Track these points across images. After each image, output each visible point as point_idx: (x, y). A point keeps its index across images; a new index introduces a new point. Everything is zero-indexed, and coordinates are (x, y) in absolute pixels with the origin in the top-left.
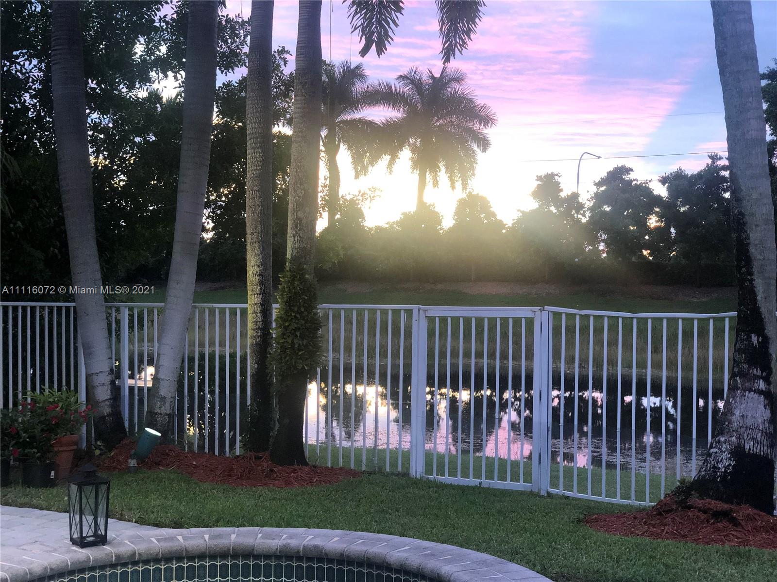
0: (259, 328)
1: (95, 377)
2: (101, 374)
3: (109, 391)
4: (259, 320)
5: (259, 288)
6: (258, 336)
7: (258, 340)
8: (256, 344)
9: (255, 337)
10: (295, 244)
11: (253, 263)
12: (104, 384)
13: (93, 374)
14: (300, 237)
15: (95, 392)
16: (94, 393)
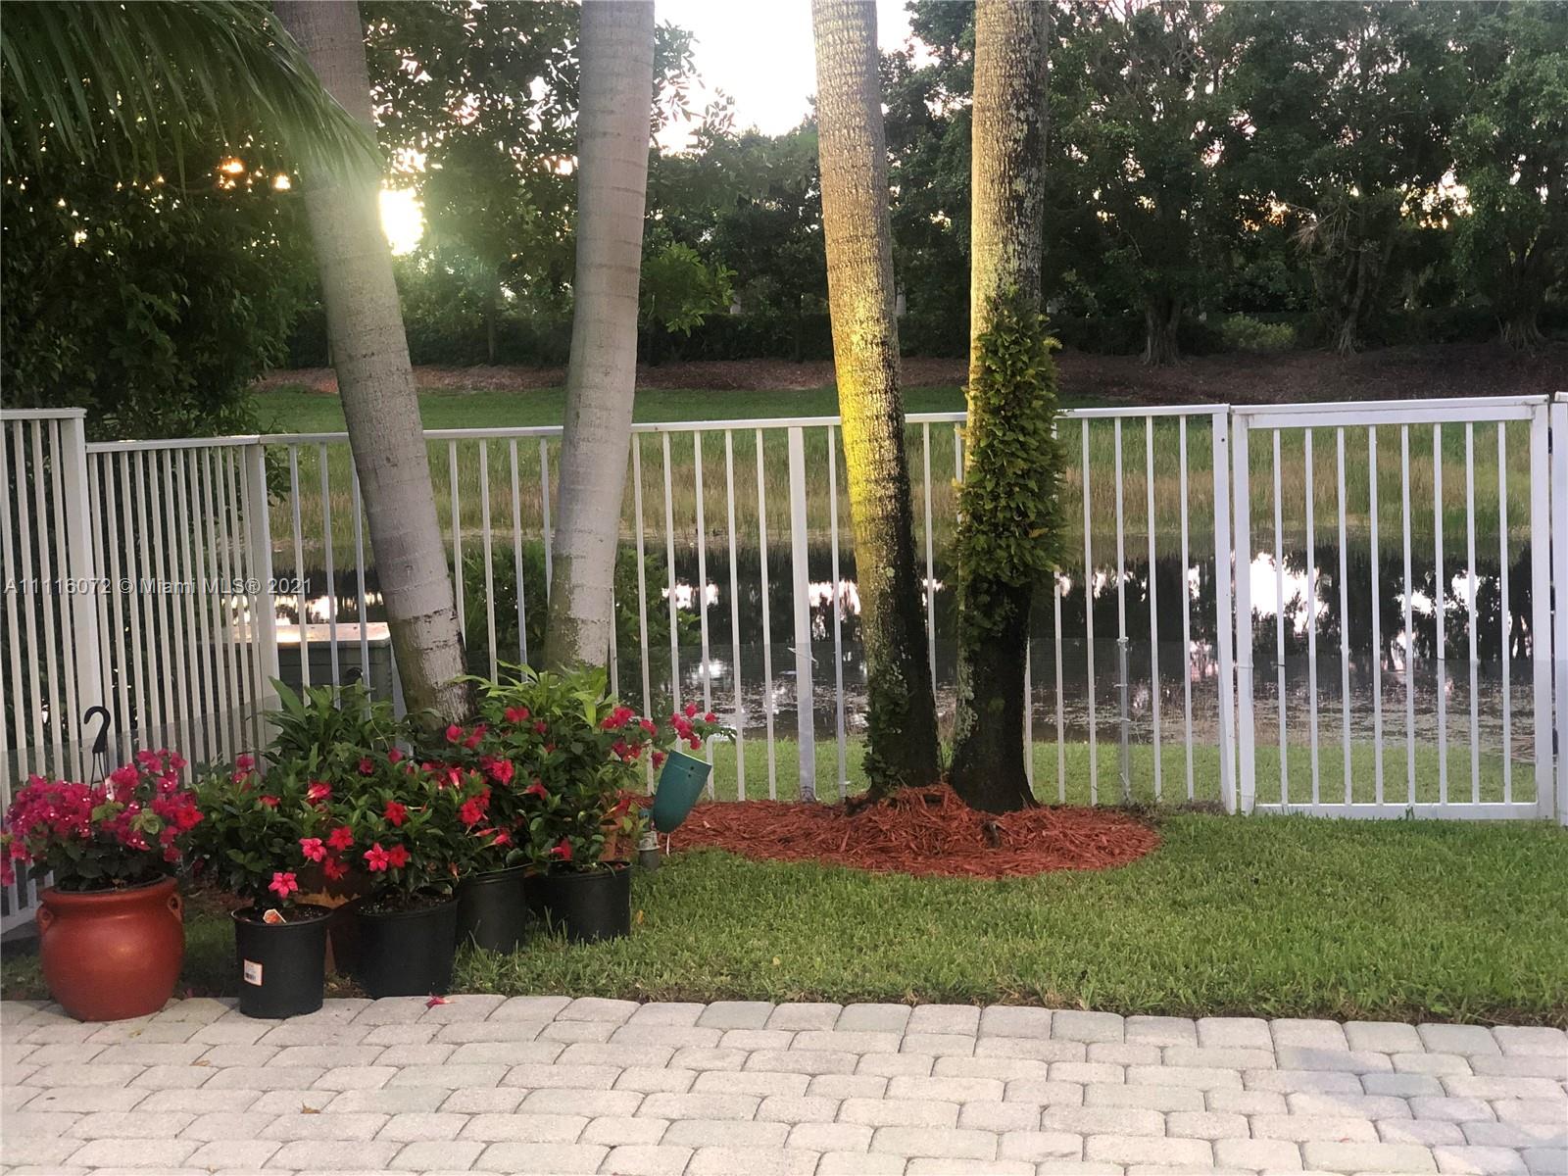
0: (891, 478)
1: (423, 627)
2: (436, 618)
3: (459, 660)
4: (890, 456)
5: (881, 376)
6: (891, 497)
7: (889, 508)
8: (886, 518)
9: (880, 499)
10: (1008, 260)
11: (861, 314)
12: (446, 644)
13: (417, 619)
14: (1020, 243)
15: (427, 665)
16: (421, 669)
